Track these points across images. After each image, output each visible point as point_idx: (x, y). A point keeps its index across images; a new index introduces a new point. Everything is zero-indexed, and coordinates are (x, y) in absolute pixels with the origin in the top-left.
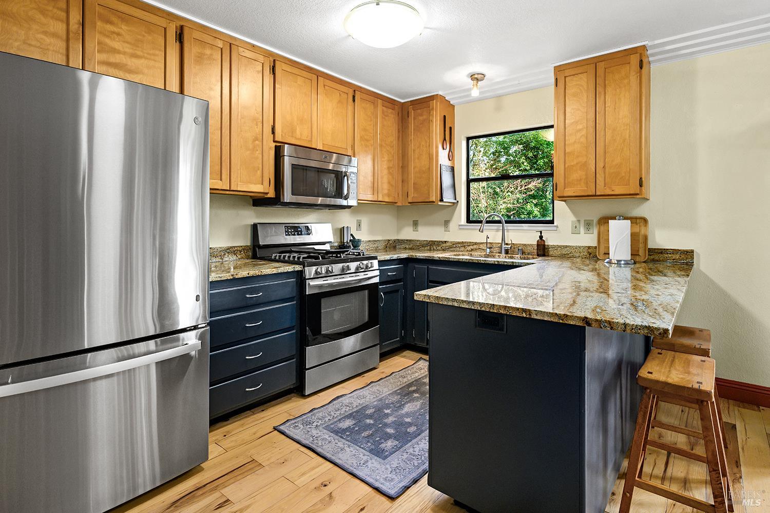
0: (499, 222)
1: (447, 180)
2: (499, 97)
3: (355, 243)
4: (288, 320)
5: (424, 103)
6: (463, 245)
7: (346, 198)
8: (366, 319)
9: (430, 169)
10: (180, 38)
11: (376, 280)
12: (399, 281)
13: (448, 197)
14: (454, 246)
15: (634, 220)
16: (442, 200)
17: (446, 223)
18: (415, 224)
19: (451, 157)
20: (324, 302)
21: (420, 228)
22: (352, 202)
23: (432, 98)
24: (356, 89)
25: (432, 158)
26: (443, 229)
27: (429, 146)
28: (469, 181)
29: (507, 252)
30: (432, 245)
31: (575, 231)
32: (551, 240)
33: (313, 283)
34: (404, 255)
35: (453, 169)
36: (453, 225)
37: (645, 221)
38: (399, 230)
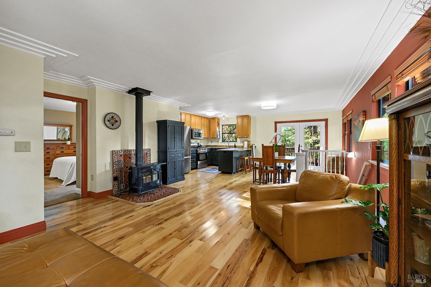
0: (228, 142)
1: (218, 134)
2: (228, 118)
3: (201, 145)
4: (195, 157)
5: (214, 118)
6: (222, 146)
7: (201, 137)
8: (205, 158)
9: (215, 132)
10: (181, 114)
11: (207, 152)
12: (210, 152)
13: (218, 137)
14: (220, 146)
15: (248, 141)
16: (217, 137)
17: (218, 142)
18: (212, 142)
19: (219, 129)
20: (200, 154)
21: (213, 143)
22: (202, 138)
23: (215, 118)
24: (202, 117)
25: (216, 129)
26: (217, 143)
27: (215, 127)
28: (222, 134)
29: (229, 147)
30: (215, 146)
31: (240, 143)
32: (237, 145)
33: (199, 151)
34: (211, 148)
35: (219, 131)
36: (219, 142)
37: (250, 141)
38: (208, 143)
